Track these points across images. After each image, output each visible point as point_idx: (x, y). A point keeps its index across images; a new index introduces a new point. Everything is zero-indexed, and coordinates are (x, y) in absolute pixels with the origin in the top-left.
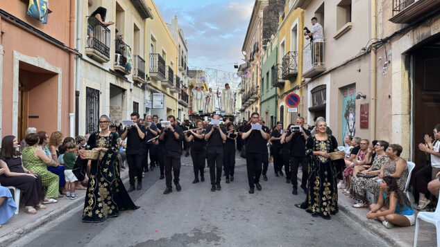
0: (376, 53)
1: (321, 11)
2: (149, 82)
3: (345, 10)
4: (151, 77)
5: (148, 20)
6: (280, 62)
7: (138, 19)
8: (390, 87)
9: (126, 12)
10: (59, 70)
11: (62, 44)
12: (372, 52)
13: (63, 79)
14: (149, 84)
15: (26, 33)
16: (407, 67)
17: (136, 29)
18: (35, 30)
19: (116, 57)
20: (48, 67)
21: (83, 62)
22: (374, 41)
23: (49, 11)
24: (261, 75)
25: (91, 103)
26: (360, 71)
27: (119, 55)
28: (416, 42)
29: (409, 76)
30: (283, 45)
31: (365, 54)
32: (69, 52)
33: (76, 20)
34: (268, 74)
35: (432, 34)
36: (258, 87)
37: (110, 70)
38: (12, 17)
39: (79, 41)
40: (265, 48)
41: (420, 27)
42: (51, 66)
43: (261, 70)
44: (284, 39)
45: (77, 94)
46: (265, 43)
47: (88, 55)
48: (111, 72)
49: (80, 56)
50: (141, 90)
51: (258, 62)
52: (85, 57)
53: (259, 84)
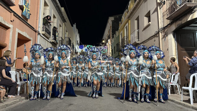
0: (161, 33)
1: (138, 19)
3: (148, 18)
6: (121, 41)
8: (168, 45)
10: (31, 39)
11: (34, 28)
12: (160, 32)
13: (33, 42)
16: (174, 37)
20: (28, 37)
21: (40, 37)
22: (160, 28)
23: (30, 14)
24: (111, 48)
26: (155, 41)
28: (177, 27)
29: (175, 41)
30: (121, 34)
31: (157, 34)
32: (36, 32)
34: (115, 47)
35: (183, 23)
36: (110, 53)
37: (50, 42)
38: (17, 15)
39: (40, 28)
40: (113, 37)
41: (178, 21)
42: (29, 37)
43: (111, 46)
44: (122, 32)
46: (113, 35)
47: (42, 34)
49: (40, 34)
51: (110, 43)
53: (111, 52)
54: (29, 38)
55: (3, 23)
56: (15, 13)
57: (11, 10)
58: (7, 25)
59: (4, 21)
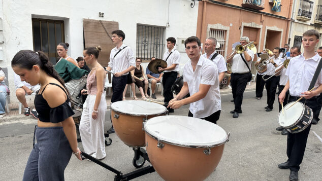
10: (282, 30)
11: (285, 18)
13: (284, 33)
15: (271, 19)
18: (274, 15)
21: (295, 24)
23: (281, 5)
25: (297, 43)
32: (288, 21)
33: (293, 4)
37: (311, 24)
38: (267, 14)
39: (294, 14)
45: (290, 40)
47: (298, 20)
48: (312, 25)
49: (294, 21)
52: (296, 21)
54: (279, 30)
55: (255, 27)
56: (265, 13)
57: (261, 12)
58: (258, 27)
59: (256, 25)
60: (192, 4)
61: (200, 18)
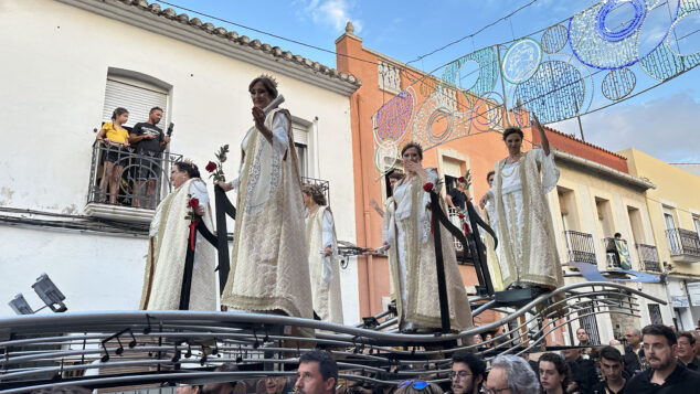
2: (673, 271)
4: (676, 262)
5: (649, 191)
7: (632, 197)
9: (611, 202)
14: (675, 273)
17: (631, 210)
19: (608, 257)
27: (610, 254)
50: (659, 286)
60: (343, 262)
61: (364, 286)
